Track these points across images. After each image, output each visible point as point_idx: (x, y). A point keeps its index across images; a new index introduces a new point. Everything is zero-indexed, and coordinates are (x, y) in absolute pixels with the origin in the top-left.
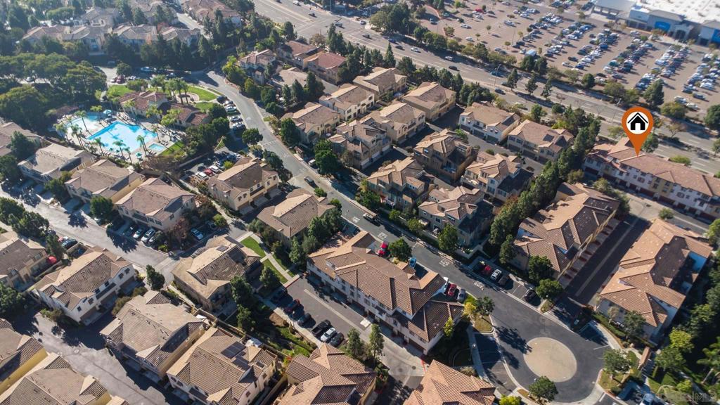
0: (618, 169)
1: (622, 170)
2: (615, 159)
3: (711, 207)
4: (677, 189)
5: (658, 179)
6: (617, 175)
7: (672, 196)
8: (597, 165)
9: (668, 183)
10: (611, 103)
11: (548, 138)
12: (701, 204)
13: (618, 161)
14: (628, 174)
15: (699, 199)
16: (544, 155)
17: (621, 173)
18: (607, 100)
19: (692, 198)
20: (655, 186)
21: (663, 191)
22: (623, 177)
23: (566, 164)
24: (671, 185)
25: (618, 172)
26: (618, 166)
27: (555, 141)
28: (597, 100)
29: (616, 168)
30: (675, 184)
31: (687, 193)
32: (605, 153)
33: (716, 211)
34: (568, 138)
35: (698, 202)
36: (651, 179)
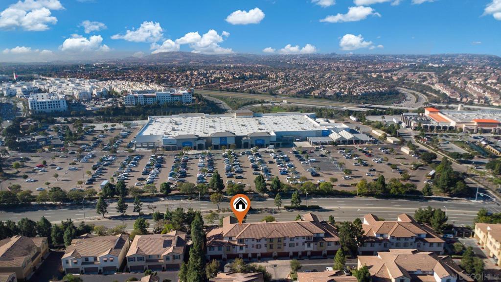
0: (237, 245)
1: (241, 245)
2: (230, 238)
3: (316, 244)
4: (288, 242)
5: (271, 240)
6: (239, 251)
7: (286, 249)
8: (219, 250)
9: (279, 240)
10: (191, 199)
11: (167, 244)
12: (309, 246)
13: (234, 239)
14: (247, 246)
15: (306, 242)
16: (171, 262)
17: (241, 248)
18: (186, 198)
19: (300, 244)
20: (271, 247)
21: (278, 248)
22: (244, 251)
23: (199, 260)
24: (282, 240)
25: (238, 248)
26: (236, 243)
27: (174, 243)
28: (178, 201)
29: (235, 245)
30: (285, 238)
31: (295, 241)
32: (220, 236)
33: (321, 246)
34: (183, 236)
35: (306, 245)
36: (265, 242)
